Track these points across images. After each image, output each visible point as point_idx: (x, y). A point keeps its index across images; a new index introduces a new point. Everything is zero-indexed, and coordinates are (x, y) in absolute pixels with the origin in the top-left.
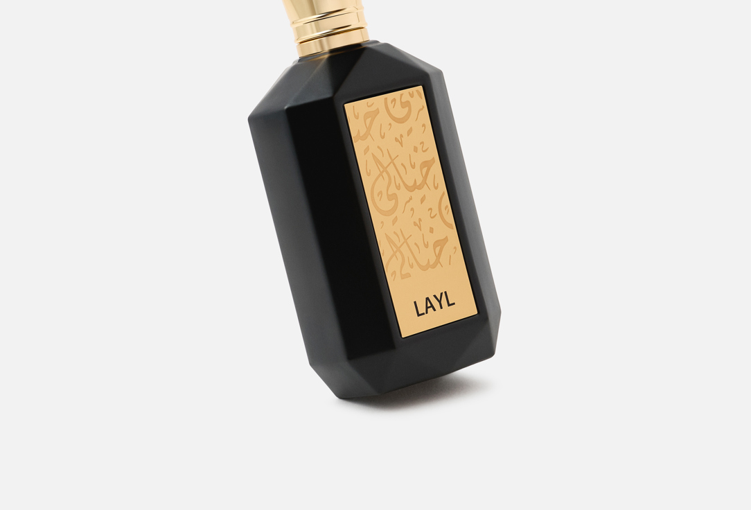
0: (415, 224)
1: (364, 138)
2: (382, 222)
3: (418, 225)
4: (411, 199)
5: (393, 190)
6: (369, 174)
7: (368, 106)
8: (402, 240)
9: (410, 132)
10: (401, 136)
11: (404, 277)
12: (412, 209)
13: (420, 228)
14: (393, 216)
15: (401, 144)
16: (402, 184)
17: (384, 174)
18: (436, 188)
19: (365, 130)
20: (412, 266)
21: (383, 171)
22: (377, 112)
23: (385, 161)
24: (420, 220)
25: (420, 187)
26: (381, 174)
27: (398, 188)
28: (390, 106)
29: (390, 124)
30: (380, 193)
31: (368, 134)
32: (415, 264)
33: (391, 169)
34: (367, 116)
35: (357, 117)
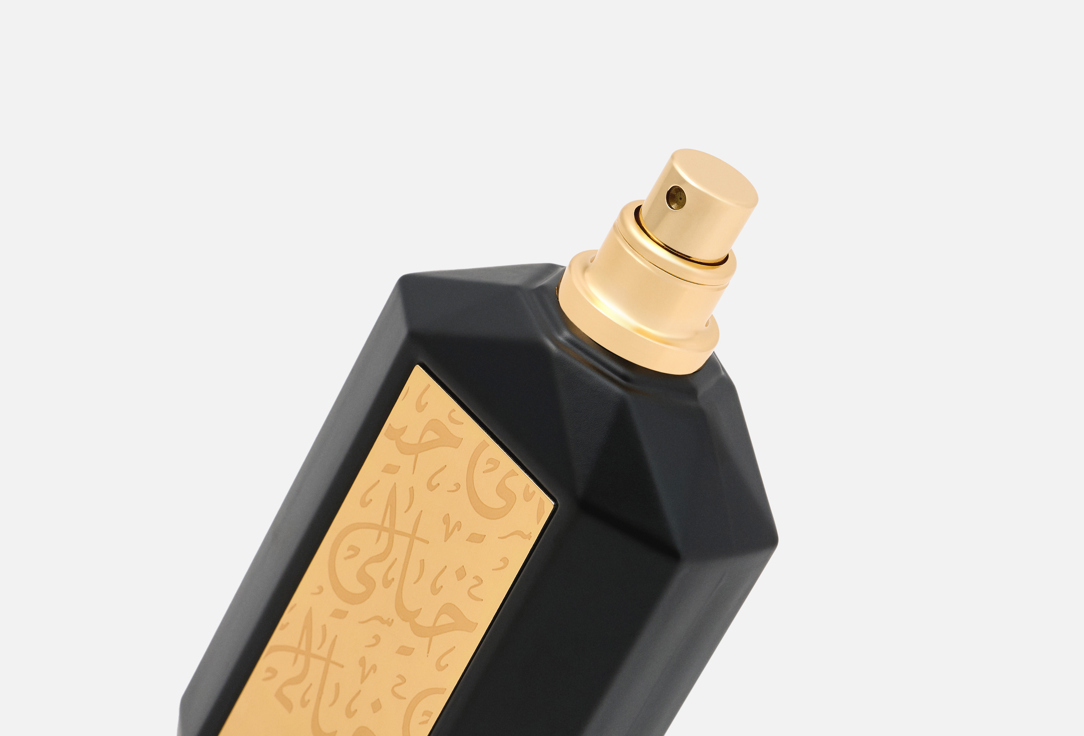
0: (362, 662)
1: (404, 449)
2: (321, 589)
3: (366, 670)
4: (390, 623)
5: (376, 571)
6: (364, 503)
7: (450, 416)
8: (324, 652)
9: (477, 538)
10: (458, 525)
11: (280, 696)
12: (377, 638)
13: (364, 678)
14: (344, 606)
15: (448, 536)
16: (395, 584)
17: (384, 535)
18: (440, 668)
19: (415, 441)
20: (304, 704)
21: (386, 530)
22: (456, 443)
23: (404, 522)
24: (374, 668)
25: (419, 631)
26: (381, 528)
27: (387, 583)
28: (481, 465)
29: (458, 486)
30: (355, 551)
31: (415, 450)
32: (311, 706)
33: (401, 543)
34: (434, 425)
35: (420, 407)
